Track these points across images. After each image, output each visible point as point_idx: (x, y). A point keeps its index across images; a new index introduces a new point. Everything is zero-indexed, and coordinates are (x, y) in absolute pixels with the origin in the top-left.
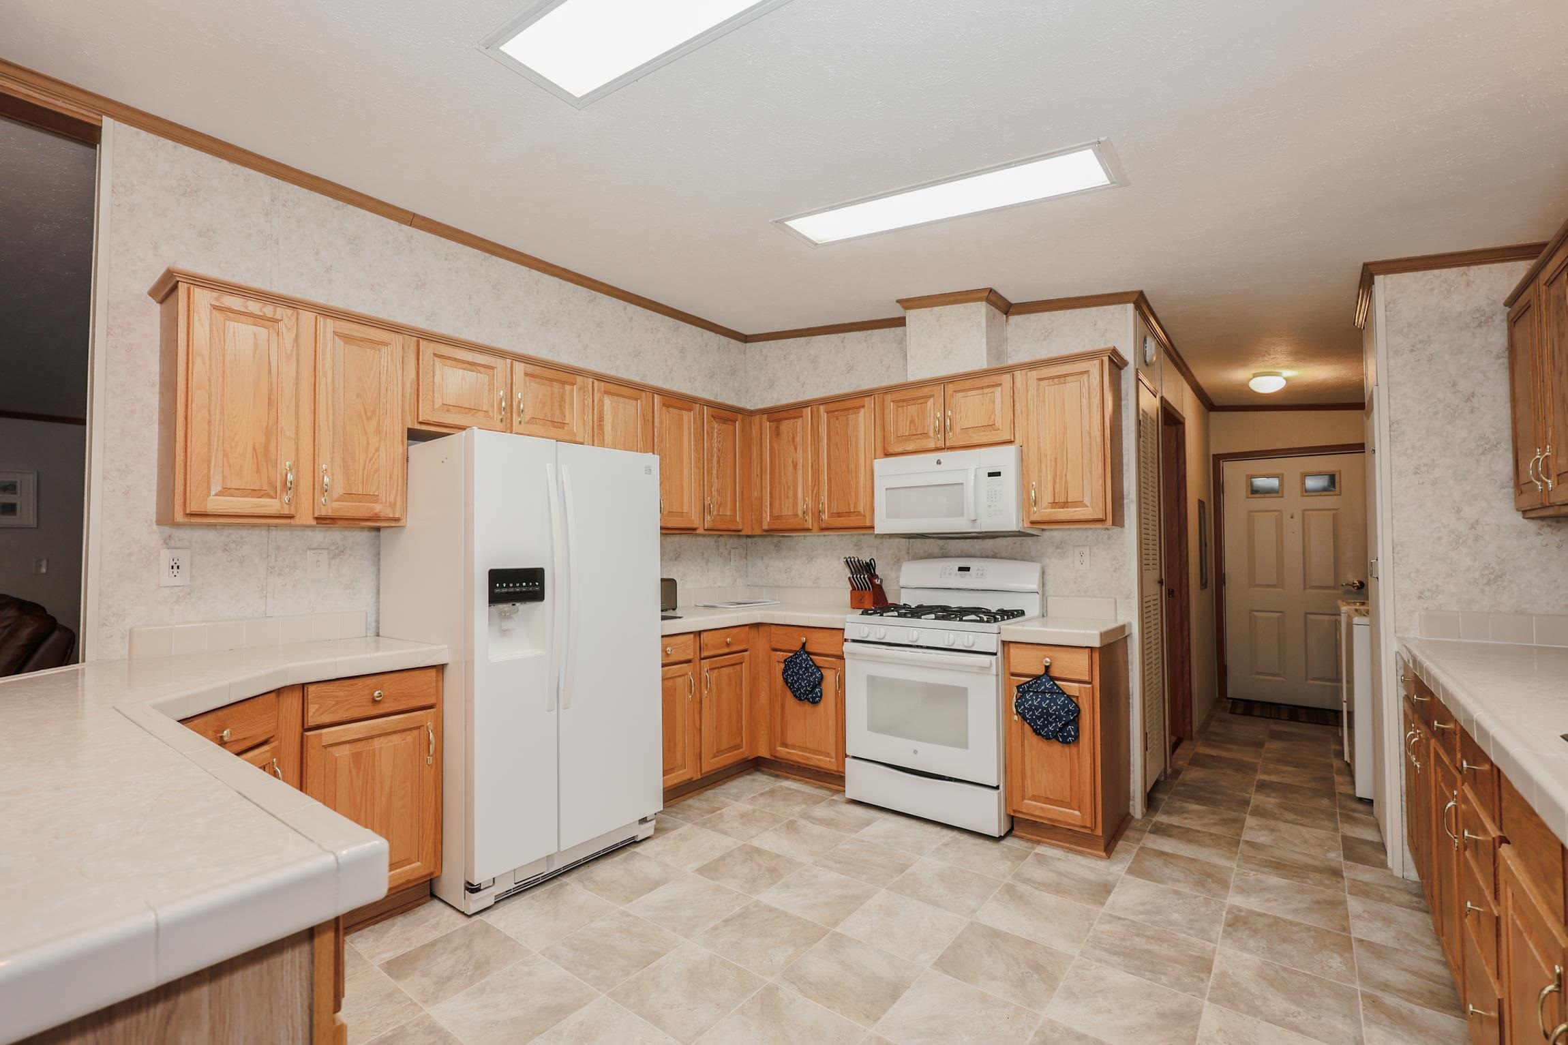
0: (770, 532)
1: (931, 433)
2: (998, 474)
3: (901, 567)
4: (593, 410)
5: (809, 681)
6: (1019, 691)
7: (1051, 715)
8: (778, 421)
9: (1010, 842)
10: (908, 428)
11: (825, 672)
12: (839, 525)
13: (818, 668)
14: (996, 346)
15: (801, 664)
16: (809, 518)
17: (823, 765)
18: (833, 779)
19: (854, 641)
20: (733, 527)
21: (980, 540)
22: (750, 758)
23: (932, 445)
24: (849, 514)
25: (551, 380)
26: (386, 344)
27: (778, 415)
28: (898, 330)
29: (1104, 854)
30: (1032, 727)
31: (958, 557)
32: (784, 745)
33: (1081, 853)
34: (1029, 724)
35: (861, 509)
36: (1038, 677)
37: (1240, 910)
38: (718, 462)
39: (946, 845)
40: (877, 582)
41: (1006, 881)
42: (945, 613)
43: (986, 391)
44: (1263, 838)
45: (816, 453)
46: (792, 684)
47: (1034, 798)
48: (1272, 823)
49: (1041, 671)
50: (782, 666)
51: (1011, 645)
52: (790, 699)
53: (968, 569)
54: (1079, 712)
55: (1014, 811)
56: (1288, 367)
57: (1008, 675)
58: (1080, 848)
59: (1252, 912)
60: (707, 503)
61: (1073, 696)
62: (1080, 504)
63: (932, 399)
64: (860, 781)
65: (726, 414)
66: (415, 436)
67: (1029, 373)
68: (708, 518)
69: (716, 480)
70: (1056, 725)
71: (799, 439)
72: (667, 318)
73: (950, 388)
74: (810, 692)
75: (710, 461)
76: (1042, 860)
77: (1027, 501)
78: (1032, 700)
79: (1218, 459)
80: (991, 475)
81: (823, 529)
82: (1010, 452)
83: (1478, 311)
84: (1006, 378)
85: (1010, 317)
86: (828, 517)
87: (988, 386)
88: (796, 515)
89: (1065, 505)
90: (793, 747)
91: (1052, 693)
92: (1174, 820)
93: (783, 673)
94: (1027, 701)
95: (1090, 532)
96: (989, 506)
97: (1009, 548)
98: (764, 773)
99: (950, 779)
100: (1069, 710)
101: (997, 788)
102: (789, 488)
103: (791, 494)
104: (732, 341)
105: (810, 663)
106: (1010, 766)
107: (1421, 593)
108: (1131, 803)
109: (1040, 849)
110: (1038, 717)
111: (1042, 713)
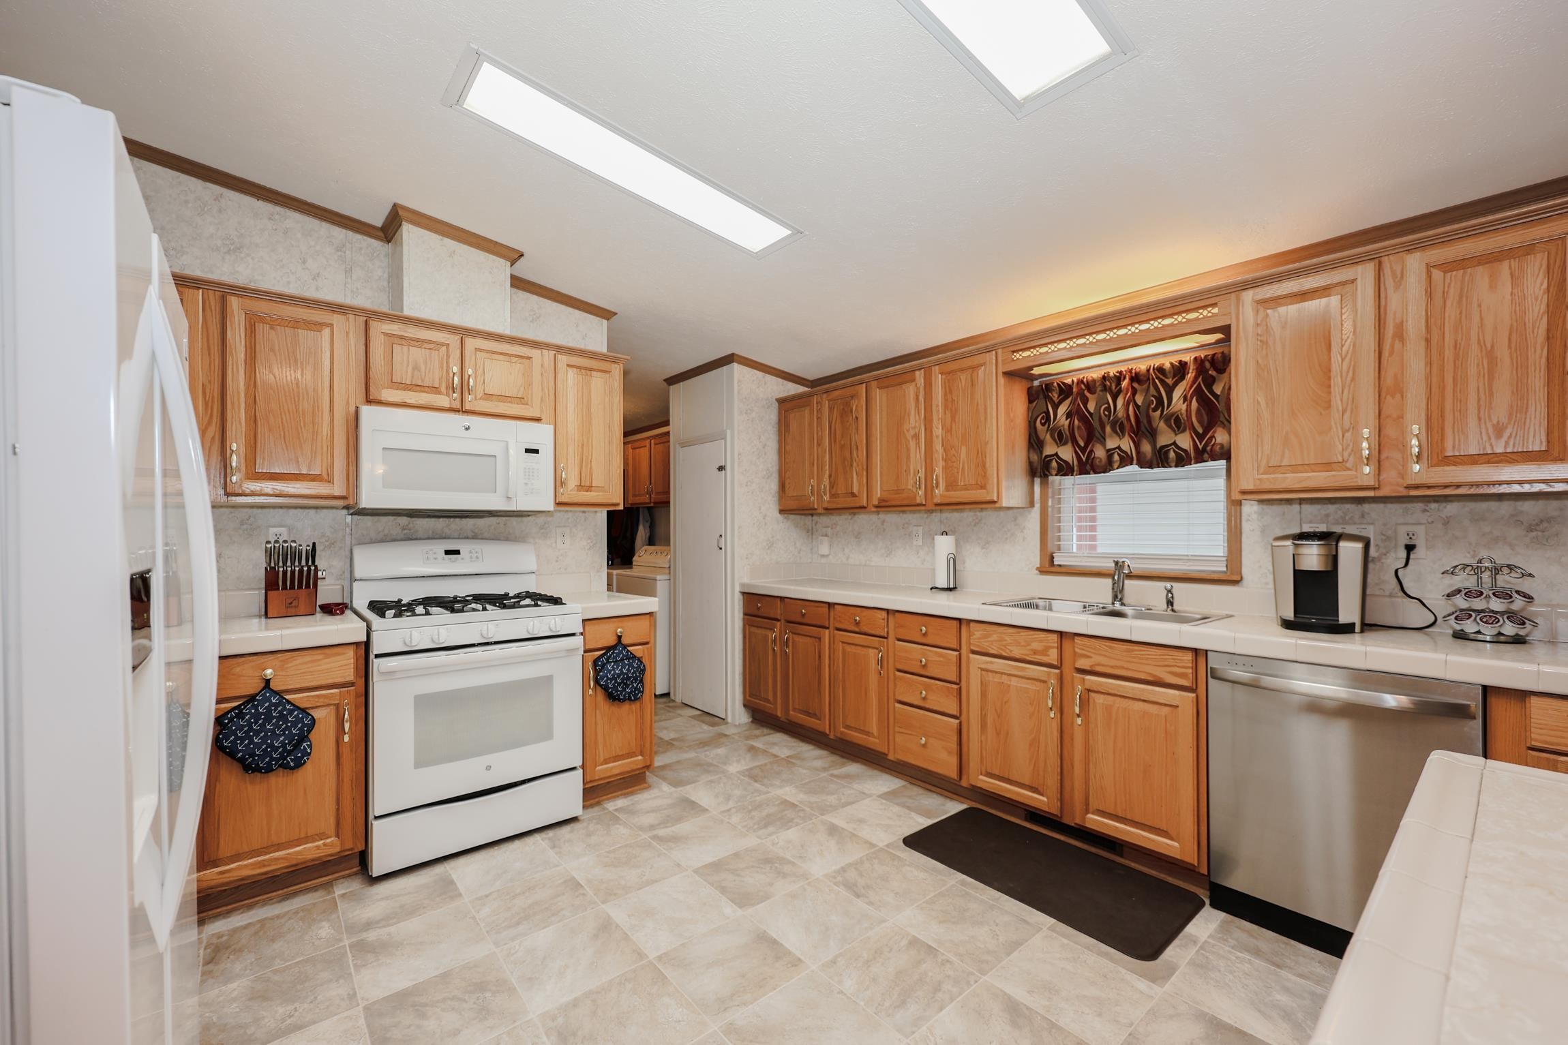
1: (447, 390)
2: (536, 451)
5: (286, 737)
6: (595, 665)
9: (586, 815)
10: (408, 374)
11: (316, 714)
13: (304, 711)
15: (269, 713)
17: (309, 856)
18: (322, 870)
19: (392, 654)
21: (458, 520)
23: (446, 404)
29: (646, 785)
32: (210, 864)
33: (633, 793)
34: (604, 691)
35: (335, 471)
36: (611, 648)
41: (644, 837)
42: (450, 604)
43: (516, 359)
49: (613, 642)
52: (229, 777)
53: (457, 552)
55: (588, 783)
58: (630, 789)
62: (602, 489)
63: (448, 348)
64: (395, 844)
73: (471, 343)
74: (288, 754)
77: (556, 482)
78: (614, 669)
80: (529, 451)
82: (545, 430)
87: (515, 355)
89: (589, 488)
90: (238, 857)
95: (570, 514)
96: (526, 484)
97: (493, 528)
101: (575, 768)
105: (289, 706)
106: (586, 740)
109: (610, 806)
110: (619, 684)
111: (623, 679)
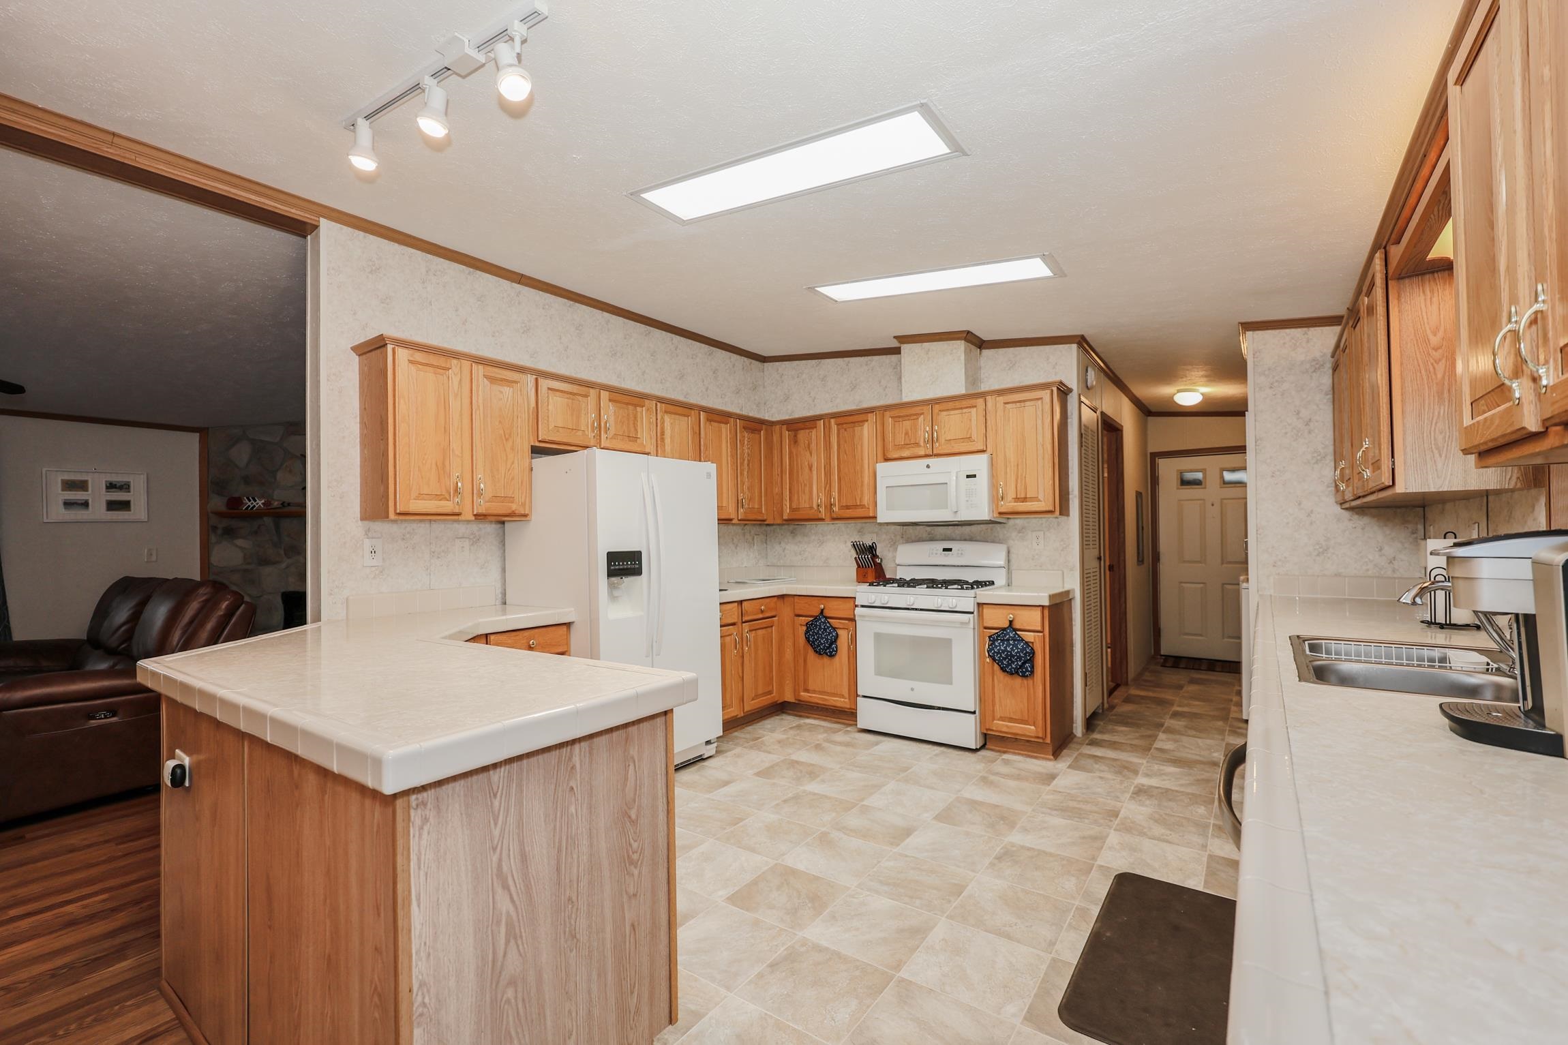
0: (790, 521)
1: (922, 444)
2: (974, 476)
3: (897, 549)
4: (657, 426)
5: (827, 639)
6: (990, 640)
7: (1013, 656)
8: (796, 431)
9: (983, 753)
10: (903, 439)
11: (840, 632)
12: (848, 516)
13: (834, 629)
14: (972, 376)
15: (820, 626)
16: (822, 510)
17: (838, 704)
18: (847, 715)
19: (863, 606)
20: (760, 518)
21: (960, 527)
22: (778, 702)
23: (922, 453)
24: (856, 506)
25: (627, 404)
26: (516, 382)
27: (797, 426)
28: (894, 358)
29: (1052, 757)
30: (1000, 666)
31: (942, 540)
32: (807, 690)
33: (1036, 758)
34: (998, 664)
35: (865, 502)
36: (1004, 629)
37: (1143, 785)
38: (748, 465)
39: (936, 755)
40: (878, 561)
41: (981, 774)
42: (932, 583)
43: (964, 411)
44: (1169, 746)
45: (828, 458)
46: (813, 642)
47: (1002, 719)
48: (1178, 737)
49: (1006, 625)
50: (805, 628)
51: (984, 606)
52: (811, 653)
53: (950, 550)
54: (1034, 653)
55: (987, 730)
56: (1203, 386)
57: (982, 629)
58: (1036, 755)
59: (1151, 787)
60: (740, 498)
61: (1030, 642)
62: (1036, 499)
63: (922, 416)
64: (869, 714)
65: (754, 425)
66: (537, 451)
67: (997, 398)
68: (741, 510)
69: (747, 480)
70: (1018, 664)
71: (813, 446)
72: (703, 345)
73: (937, 407)
74: (828, 648)
75: (742, 464)
76: (1006, 762)
77: (996, 498)
78: (1000, 646)
79: (1155, 456)
80: (968, 476)
81: (834, 519)
82: (983, 459)
83: (1314, 360)
84: (980, 401)
85: (983, 350)
86: (839, 509)
87: (967, 407)
88: (811, 508)
89: (1025, 500)
90: (814, 692)
91: (1014, 640)
92: (1106, 737)
93: (805, 634)
94: (996, 647)
95: (1044, 520)
96: (967, 501)
97: (983, 532)
98: (789, 714)
99: (939, 708)
100: (1027, 652)
101: (974, 713)
102: (805, 485)
103: (807, 489)
104: (753, 361)
105: (828, 625)
106: (984, 695)
107: (1275, 563)
108: (1074, 725)
109: (1005, 756)
110: (1005, 659)
111: (1007, 655)
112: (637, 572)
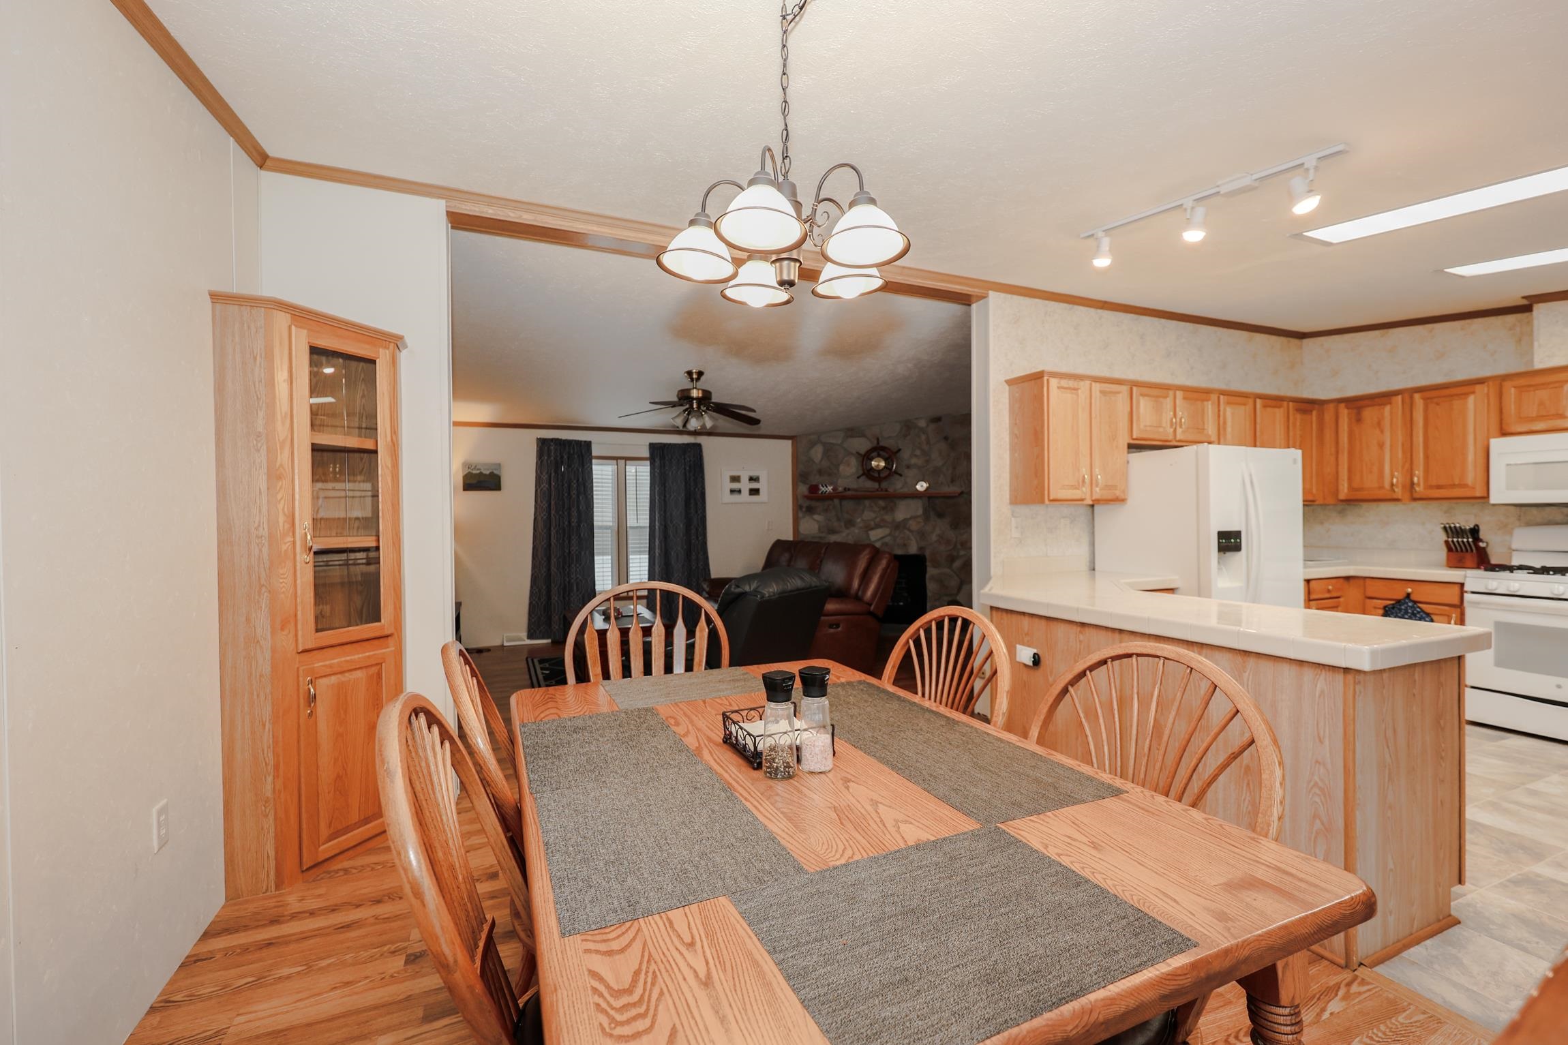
0: (1348, 501)
3: (1511, 532)
4: (1219, 416)
8: (1360, 408)
10: (1536, 410)
11: (1437, 618)
12: (1441, 496)
13: (1427, 614)
15: (1405, 610)
16: (1398, 490)
19: (1478, 593)
24: (1453, 486)
25: (1197, 399)
27: (1357, 404)
28: (1519, 317)
35: (1470, 481)
40: (1481, 544)
45: (1409, 434)
50: (1380, 611)
64: (1481, 705)
65: (1307, 406)
66: (1134, 447)
71: (1386, 422)
81: (1415, 499)
86: (1425, 489)
88: (1381, 487)
102: (1373, 464)
103: (1375, 469)
104: (1289, 339)
105: (1418, 610)
112: (1238, 548)
